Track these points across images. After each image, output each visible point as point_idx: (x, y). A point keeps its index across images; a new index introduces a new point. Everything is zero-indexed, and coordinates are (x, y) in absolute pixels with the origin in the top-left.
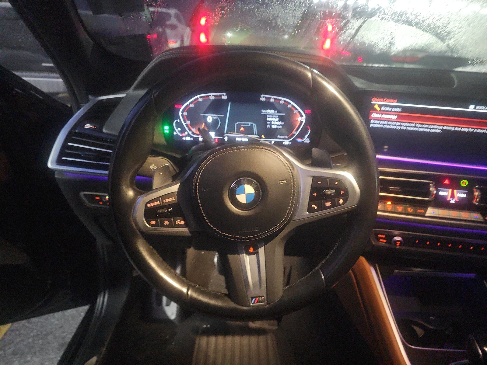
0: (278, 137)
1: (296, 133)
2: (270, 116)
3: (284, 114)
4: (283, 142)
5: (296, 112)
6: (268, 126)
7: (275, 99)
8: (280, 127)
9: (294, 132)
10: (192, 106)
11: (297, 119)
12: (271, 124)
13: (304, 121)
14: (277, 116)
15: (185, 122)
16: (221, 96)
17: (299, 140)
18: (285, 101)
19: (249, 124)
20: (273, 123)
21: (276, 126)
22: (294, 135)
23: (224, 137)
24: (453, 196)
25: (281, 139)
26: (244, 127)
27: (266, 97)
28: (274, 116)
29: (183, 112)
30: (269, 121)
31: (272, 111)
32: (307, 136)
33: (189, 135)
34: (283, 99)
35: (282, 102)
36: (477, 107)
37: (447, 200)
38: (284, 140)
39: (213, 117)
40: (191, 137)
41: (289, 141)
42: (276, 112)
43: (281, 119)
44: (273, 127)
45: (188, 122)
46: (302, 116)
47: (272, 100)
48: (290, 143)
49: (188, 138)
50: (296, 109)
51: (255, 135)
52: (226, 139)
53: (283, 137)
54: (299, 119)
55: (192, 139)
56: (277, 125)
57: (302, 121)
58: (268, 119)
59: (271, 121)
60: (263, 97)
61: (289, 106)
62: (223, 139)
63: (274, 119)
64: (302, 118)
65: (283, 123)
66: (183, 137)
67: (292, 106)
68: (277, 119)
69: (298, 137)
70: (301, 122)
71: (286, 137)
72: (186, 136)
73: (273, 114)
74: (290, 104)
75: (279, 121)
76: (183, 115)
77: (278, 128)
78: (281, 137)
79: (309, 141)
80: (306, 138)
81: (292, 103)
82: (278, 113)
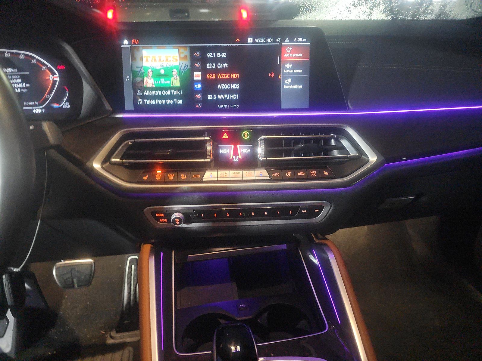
0: (26, 103)
1: (50, 96)
3: (28, 73)
4: (33, 109)
5: (44, 68)
7: (11, 53)
8: (26, 90)
9: (46, 96)
11: (47, 78)
13: (58, 79)
14: (19, 77)
17: (56, 106)
18: (26, 55)
20: (14, 86)
21: (19, 89)
22: (47, 99)
24: (236, 153)
25: (29, 106)
28: (14, 77)
31: (10, 70)
32: (65, 100)
34: (22, 52)
35: (21, 57)
36: (257, 40)
37: (230, 158)
38: (34, 108)
41: (41, 109)
42: (16, 70)
43: (24, 79)
46: (53, 74)
47: (7, 55)
48: (43, 111)
50: (44, 65)
53: (32, 103)
54: (51, 78)
56: (21, 88)
57: (55, 79)
61: (33, 61)
63: (15, 81)
64: (55, 76)
65: (28, 85)
67: (38, 60)
68: (20, 81)
69: (53, 101)
70: (54, 82)
71: (37, 103)
73: (11, 74)
74: (34, 58)
75: (22, 82)
77: (23, 92)
78: (30, 104)
79: (69, 106)
80: (65, 102)
81: (37, 57)
82: (18, 71)
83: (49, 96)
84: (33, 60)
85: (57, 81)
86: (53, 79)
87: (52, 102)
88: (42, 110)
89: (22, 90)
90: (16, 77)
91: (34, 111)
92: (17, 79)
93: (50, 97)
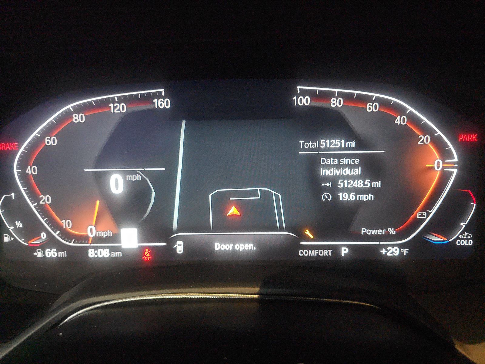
0: (363, 231)
2: (330, 161)
3: (381, 152)
5: (424, 139)
6: (326, 196)
7: (348, 98)
8: (370, 197)
10: (51, 141)
12: (334, 190)
13: (454, 171)
14: (357, 161)
15: (35, 198)
16: (149, 98)
17: (436, 239)
18: (383, 103)
19: (255, 193)
20: (341, 184)
22: (418, 222)
23: (171, 242)
26: (239, 205)
27: (312, 94)
28: (344, 161)
29: (23, 165)
30: (326, 179)
31: (337, 143)
32: (463, 225)
33: (52, 242)
34: (374, 95)
35: (371, 108)
38: (383, 243)
39: (129, 177)
40: (60, 247)
41: (401, 246)
42: (353, 144)
43: (370, 168)
44: (344, 197)
45: (46, 199)
46: (445, 154)
47: (335, 103)
48: (405, 251)
49: (52, 253)
50: (426, 130)
51: (281, 229)
52: (179, 247)
53: (380, 232)
54: (438, 165)
55: (64, 254)
56: (358, 191)
57: (448, 170)
58: (323, 172)
59: (334, 180)
60: (304, 93)
62: (170, 249)
63: (347, 172)
64: (448, 161)
65: (378, 184)
66: (34, 248)
67: (412, 119)
68: (358, 171)
69: (432, 228)
70: (445, 177)
71: (392, 231)
72: (43, 247)
73: (341, 153)
74: (402, 111)
75: (362, 177)
76: (24, 177)
77: (362, 201)
78: (374, 232)
79: (471, 243)
80: (462, 233)
81: (410, 109)
82: (357, 148)
83: (424, 213)
84: (399, 117)
85: (452, 173)
86: (443, 167)
87: (429, 229)
88: (402, 250)
89: (360, 197)
90: (351, 162)
91: (383, 251)
92: (351, 167)
93: (427, 217)
